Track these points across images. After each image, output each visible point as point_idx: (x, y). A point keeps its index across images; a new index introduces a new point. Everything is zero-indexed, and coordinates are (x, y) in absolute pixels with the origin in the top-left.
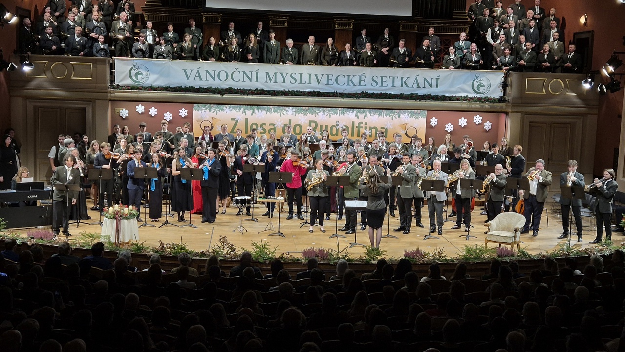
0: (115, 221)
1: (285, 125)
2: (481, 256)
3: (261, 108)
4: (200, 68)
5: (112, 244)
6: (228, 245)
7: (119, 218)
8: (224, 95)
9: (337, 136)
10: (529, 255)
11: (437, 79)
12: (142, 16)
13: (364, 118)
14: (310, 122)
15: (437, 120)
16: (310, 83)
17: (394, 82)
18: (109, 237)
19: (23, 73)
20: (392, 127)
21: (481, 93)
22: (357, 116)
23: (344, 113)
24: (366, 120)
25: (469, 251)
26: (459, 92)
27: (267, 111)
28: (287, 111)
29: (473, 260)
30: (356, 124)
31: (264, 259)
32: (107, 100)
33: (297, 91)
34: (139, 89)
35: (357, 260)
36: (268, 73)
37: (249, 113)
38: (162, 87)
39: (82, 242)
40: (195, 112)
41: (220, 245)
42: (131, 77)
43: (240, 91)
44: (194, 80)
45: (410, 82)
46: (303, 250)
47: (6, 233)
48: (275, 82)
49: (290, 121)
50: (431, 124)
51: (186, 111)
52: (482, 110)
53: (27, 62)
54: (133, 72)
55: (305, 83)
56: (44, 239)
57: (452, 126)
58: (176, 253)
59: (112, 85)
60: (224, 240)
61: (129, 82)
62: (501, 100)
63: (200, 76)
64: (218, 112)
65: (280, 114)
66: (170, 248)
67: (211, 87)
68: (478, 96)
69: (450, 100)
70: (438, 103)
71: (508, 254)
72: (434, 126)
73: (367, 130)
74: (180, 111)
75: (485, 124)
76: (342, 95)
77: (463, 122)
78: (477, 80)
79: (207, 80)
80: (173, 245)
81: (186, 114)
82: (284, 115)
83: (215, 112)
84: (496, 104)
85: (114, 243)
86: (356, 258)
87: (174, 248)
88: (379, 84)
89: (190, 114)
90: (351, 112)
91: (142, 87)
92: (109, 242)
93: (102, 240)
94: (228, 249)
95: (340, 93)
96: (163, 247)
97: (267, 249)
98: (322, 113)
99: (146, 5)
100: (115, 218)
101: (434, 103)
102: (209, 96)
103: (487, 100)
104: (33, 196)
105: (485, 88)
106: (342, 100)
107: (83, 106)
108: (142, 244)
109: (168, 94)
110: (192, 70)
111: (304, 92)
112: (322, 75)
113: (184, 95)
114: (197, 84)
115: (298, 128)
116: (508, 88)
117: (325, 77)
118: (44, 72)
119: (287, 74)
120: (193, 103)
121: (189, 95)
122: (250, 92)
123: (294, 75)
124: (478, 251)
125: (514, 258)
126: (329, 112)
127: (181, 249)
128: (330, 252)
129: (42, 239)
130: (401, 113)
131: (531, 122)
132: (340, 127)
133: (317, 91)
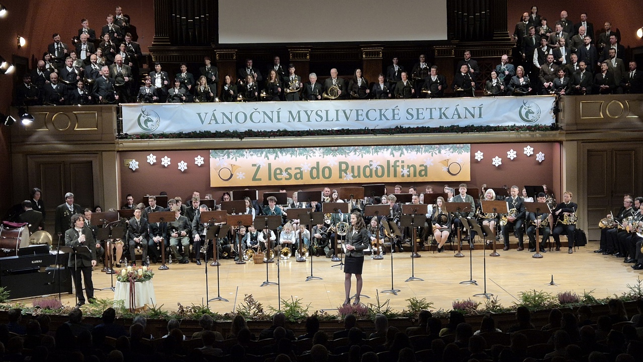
0: (128, 284)
1: (313, 168)
2: (541, 303)
3: (284, 151)
4: (215, 110)
5: (126, 310)
6: (255, 304)
7: (133, 281)
8: (243, 138)
9: (371, 177)
10: (596, 301)
11: (480, 108)
12: (150, 57)
13: (401, 156)
14: (341, 163)
15: (482, 154)
16: (337, 120)
17: (431, 114)
18: (123, 302)
19: (23, 127)
20: (432, 164)
21: (530, 121)
22: (392, 153)
23: (377, 152)
24: (403, 158)
25: (526, 298)
26: (506, 122)
27: (291, 154)
28: (314, 153)
29: (532, 309)
30: (392, 163)
31: (295, 319)
32: (114, 151)
33: (324, 130)
34: (149, 137)
35: (400, 315)
36: (290, 112)
37: (272, 157)
38: (174, 134)
39: (92, 310)
40: (212, 160)
41: (246, 305)
42: (140, 124)
43: (260, 133)
44: (210, 123)
45: (450, 113)
46: (339, 307)
47: (9, 304)
48: (299, 121)
49: (318, 163)
50: (476, 158)
51: (202, 159)
52: (533, 140)
53: (26, 114)
54: (142, 119)
55: (332, 120)
56: (51, 308)
57: (500, 159)
58: (198, 316)
59: (119, 134)
60: (250, 300)
61: (138, 130)
62: (554, 127)
63: (215, 119)
64: (237, 157)
65: (307, 157)
66: (191, 311)
67: (228, 131)
68: (528, 124)
69: (496, 131)
70: (483, 134)
71: (571, 299)
72: (479, 160)
73: (405, 168)
74: (196, 159)
75: (537, 155)
76: (374, 132)
77: (512, 154)
78: (524, 107)
79: (223, 123)
80: (194, 308)
81: (203, 163)
82: (311, 157)
83: (235, 158)
84: (547, 132)
85: (128, 309)
86: (399, 313)
87: (195, 311)
88: (415, 116)
89: (207, 161)
90: (385, 149)
91: (153, 135)
92: (123, 308)
93: (115, 306)
94: (255, 309)
95: (372, 130)
96: (183, 311)
97: (299, 307)
98: (352, 153)
99: (153, 45)
100: (128, 281)
101: (478, 135)
102: (226, 140)
103: (538, 128)
104: (37, 262)
105: (534, 115)
106: (375, 137)
107: (89, 159)
108: (159, 309)
109: (182, 141)
110: (206, 114)
111: (332, 130)
112: (351, 110)
113: (199, 141)
114: (213, 128)
115: (327, 170)
116: (561, 114)
117: (354, 113)
118: (45, 124)
119: (312, 111)
120: (210, 149)
121: (205, 141)
122: (272, 134)
123: (319, 113)
124: (537, 298)
125: (578, 304)
126: (361, 151)
127: (204, 312)
128: (370, 307)
129: (49, 309)
130: (441, 147)
131: (588, 151)
132: (374, 167)
133: (345, 128)
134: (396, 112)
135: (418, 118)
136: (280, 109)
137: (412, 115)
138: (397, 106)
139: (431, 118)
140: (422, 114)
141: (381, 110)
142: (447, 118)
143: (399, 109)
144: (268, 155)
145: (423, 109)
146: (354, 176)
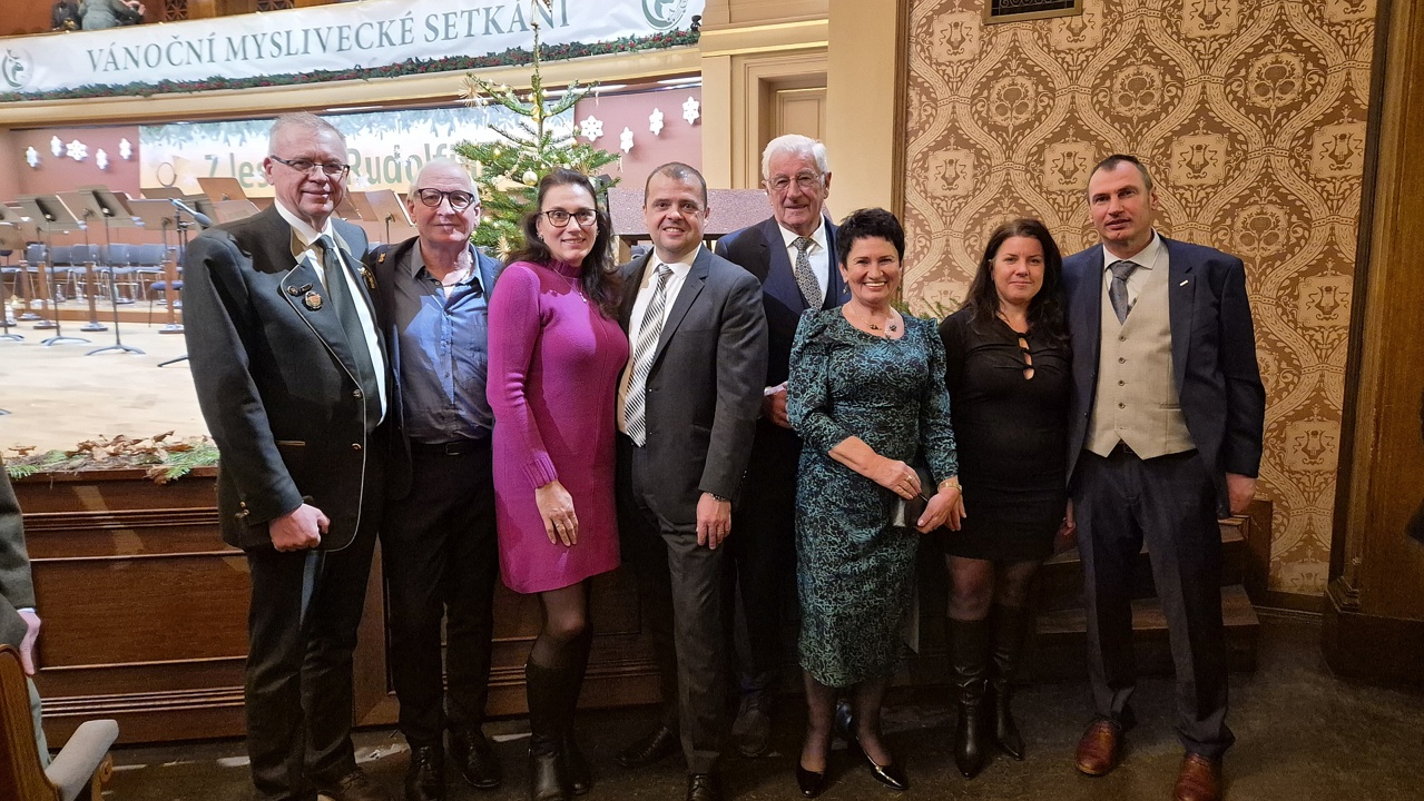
4: (114, 43)
11: (563, 2)
13: (449, 134)
15: (599, 122)
16: (307, 51)
17: (470, 23)
21: (664, 22)
22: (434, 129)
26: (616, 30)
33: (285, 75)
36: (229, 40)
37: (235, 140)
42: (6, 75)
45: (504, 20)
48: (244, 57)
51: (128, 145)
55: (297, 53)
57: (632, 134)
63: (114, 61)
68: (658, 32)
69: (589, 54)
72: (592, 139)
74: (120, 145)
76: (368, 74)
79: (126, 68)
81: (129, 153)
83: (178, 143)
88: (442, 34)
89: (135, 150)
90: (422, 120)
95: (366, 70)
98: (365, 131)
103: (674, 39)
105: (674, 6)
110: (101, 51)
111: (299, 75)
112: (329, 29)
117: (335, 32)
119: (264, 35)
120: (137, 125)
123: (276, 38)
132: (403, 160)
133: (320, 69)
134: (408, 25)
135: (447, 38)
136: (213, 34)
137: (435, 30)
138: (410, 13)
139: (470, 35)
140: (454, 26)
141: (381, 24)
142: (500, 31)
143: (412, 19)
144: (229, 137)
145: (455, 14)
146: (371, 181)
